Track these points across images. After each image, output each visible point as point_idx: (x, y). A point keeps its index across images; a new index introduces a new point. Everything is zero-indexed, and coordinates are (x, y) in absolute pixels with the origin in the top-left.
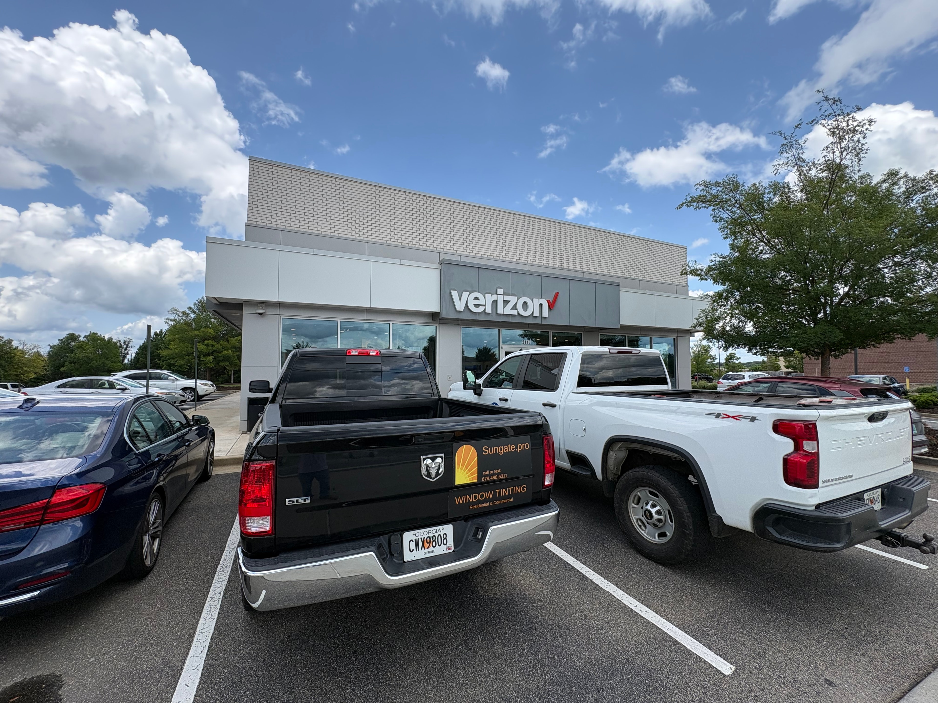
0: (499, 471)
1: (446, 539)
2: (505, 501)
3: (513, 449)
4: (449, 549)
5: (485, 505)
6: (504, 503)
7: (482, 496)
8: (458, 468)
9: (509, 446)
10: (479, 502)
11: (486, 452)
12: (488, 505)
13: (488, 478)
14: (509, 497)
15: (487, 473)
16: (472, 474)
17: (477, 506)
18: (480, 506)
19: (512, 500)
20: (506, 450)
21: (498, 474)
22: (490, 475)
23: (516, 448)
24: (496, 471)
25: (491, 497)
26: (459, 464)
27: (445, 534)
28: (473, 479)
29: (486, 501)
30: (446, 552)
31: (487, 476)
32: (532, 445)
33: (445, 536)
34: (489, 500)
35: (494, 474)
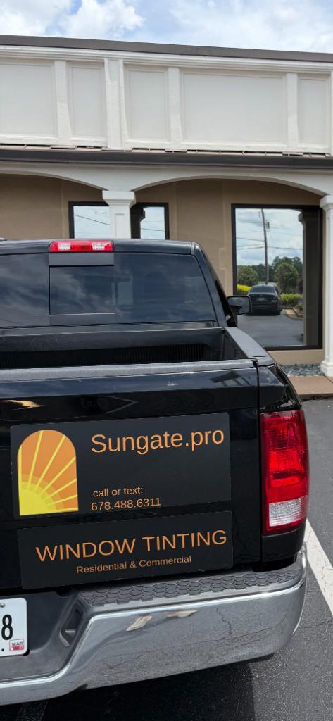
0: (137, 491)
1: (9, 626)
2: (170, 562)
3: (176, 443)
4: (16, 648)
5: (115, 567)
6: (167, 566)
7: (106, 548)
8: (25, 480)
9: (166, 435)
10: (98, 559)
11: (101, 447)
12: (124, 566)
13: (107, 506)
14: (179, 552)
15: (104, 493)
16: (62, 495)
17: (97, 569)
18: (103, 568)
19: (188, 560)
20: (156, 444)
21: (134, 497)
22: (113, 500)
23: (187, 439)
24: (127, 491)
25: (131, 551)
26: (26, 472)
27: (9, 617)
28: (66, 504)
29: (117, 557)
30: (6, 653)
31: (104, 499)
32: (233, 436)
33: (7, 620)
34: (126, 557)
35: (122, 497)
